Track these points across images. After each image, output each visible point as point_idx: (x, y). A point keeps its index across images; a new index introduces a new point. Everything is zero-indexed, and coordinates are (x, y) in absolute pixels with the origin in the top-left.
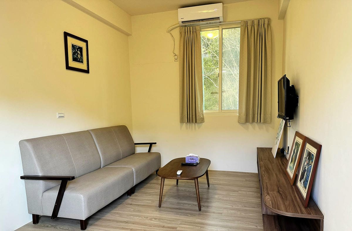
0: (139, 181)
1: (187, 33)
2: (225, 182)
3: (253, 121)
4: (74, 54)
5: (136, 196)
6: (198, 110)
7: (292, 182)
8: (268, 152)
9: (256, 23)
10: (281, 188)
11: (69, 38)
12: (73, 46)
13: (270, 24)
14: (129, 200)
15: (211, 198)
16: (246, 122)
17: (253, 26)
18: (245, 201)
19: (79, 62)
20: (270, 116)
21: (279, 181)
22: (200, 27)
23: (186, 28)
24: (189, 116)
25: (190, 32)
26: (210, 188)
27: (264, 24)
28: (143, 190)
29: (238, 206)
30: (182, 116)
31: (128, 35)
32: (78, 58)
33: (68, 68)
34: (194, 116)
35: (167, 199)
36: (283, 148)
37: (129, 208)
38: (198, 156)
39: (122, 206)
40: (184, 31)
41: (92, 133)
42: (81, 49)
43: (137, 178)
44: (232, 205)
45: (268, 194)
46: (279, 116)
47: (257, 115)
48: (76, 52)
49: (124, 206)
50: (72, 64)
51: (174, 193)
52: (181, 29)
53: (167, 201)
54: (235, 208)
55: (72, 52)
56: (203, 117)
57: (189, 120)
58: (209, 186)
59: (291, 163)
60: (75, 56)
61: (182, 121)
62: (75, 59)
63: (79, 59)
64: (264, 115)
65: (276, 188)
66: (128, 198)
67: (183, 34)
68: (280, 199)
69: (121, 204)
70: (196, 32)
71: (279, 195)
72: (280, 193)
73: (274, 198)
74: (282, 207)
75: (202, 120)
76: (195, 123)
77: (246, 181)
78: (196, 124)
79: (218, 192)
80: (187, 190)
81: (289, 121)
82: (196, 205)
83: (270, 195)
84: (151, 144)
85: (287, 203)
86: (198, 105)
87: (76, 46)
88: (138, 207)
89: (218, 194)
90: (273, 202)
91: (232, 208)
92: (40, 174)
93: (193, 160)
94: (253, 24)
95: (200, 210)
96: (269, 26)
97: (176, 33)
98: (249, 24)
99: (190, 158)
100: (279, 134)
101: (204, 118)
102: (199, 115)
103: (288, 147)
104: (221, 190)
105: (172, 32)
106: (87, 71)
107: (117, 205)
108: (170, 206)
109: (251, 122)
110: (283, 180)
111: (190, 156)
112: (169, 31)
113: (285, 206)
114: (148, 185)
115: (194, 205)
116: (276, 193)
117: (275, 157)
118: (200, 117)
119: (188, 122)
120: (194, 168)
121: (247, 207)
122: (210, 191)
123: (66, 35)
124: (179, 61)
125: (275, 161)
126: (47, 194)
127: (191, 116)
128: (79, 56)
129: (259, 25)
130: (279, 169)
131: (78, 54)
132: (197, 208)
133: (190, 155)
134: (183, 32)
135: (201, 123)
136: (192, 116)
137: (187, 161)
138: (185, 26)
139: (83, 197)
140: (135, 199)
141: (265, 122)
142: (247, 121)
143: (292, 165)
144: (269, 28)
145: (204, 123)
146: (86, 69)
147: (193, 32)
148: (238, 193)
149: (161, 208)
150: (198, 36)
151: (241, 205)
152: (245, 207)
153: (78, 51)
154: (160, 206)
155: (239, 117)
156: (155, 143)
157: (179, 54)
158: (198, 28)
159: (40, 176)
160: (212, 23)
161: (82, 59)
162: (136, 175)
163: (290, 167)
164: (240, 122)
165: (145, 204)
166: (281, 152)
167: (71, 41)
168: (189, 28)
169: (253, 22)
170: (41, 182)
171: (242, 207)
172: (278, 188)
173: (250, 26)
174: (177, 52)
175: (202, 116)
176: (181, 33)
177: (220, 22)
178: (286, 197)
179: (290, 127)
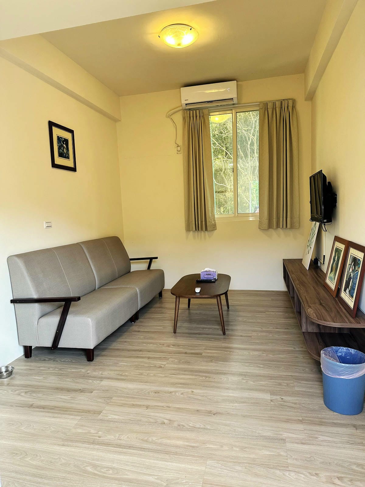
0: (144, 304)
1: (192, 118)
2: (247, 303)
3: (278, 226)
4: (59, 148)
5: (142, 322)
6: (209, 215)
7: (334, 295)
8: (298, 264)
9: (278, 104)
10: (322, 301)
11: (54, 129)
12: (59, 138)
13: (295, 106)
14: (135, 327)
15: (235, 321)
16: (269, 228)
17: (274, 108)
18: (275, 322)
19: (65, 157)
20: (298, 219)
21: (318, 294)
22: (209, 110)
23: (191, 112)
24: (197, 222)
25: (196, 117)
26: (230, 310)
27: (288, 106)
28: (147, 315)
29: (269, 328)
30: (188, 222)
31: (115, 120)
32: (64, 153)
33: (54, 165)
34: (204, 222)
35: (181, 324)
36: (316, 258)
37: (138, 335)
38: (215, 270)
39: (128, 333)
40: (189, 116)
41: (83, 246)
42: (66, 141)
43: (141, 300)
44: (260, 327)
45: (310, 307)
46: (313, 219)
47: (282, 218)
48: (62, 146)
49: (131, 334)
50: (59, 161)
51: (187, 317)
52: (185, 113)
53: (182, 326)
54: (265, 330)
55: (58, 145)
56: (215, 223)
57: (198, 228)
58: (228, 308)
59: (331, 273)
60: (61, 151)
61: (188, 229)
62: (61, 155)
63: (66, 154)
64: (291, 218)
65: (317, 301)
66: (132, 325)
67: (187, 119)
68: (323, 311)
69: (126, 331)
70: (203, 117)
71: (322, 308)
72: (323, 306)
73: (317, 310)
74: (329, 318)
75: (214, 227)
76: (205, 230)
77: (272, 300)
78: (206, 232)
79: (241, 314)
80: (203, 314)
81: (324, 225)
82: (218, 329)
83: (312, 307)
84: (151, 259)
85: (333, 315)
86: (208, 208)
87: (61, 138)
88: (148, 334)
89: (242, 317)
90: (317, 314)
91: (261, 330)
92: (35, 296)
93: (209, 276)
94: (275, 106)
95: (224, 334)
96: (294, 109)
97: (179, 118)
98: (270, 106)
99: (206, 273)
100: (312, 241)
101: (216, 225)
102: (210, 220)
103: (324, 256)
104: (244, 312)
105: (173, 117)
106: (74, 169)
107: (122, 333)
108: (187, 331)
109: (275, 227)
110: (322, 292)
111: (206, 271)
112: (169, 116)
113: (331, 317)
114: (153, 310)
115: (215, 329)
116: (318, 306)
117: (308, 269)
118: (212, 224)
119: (196, 230)
120: (213, 284)
121: (279, 329)
122: (230, 313)
123: (51, 124)
124: (182, 154)
125: (308, 273)
126: (44, 320)
127: (199, 222)
128: (65, 150)
129: (281, 108)
130: (316, 281)
131: (64, 147)
132: (221, 332)
133: (206, 269)
134: (187, 117)
135: (213, 230)
136: (202, 222)
137: (202, 278)
138: (190, 109)
139: (91, 321)
140: (141, 326)
141: (292, 227)
142: (270, 226)
143: (332, 275)
144: (294, 111)
145: (216, 230)
146: (72, 165)
147: (200, 116)
148: (265, 314)
149: (177, 334)
150: (206, 121)
151: (272, 327)
152: (277, 328)
153: (64, 144)
154: (175, 332)
155: (260, 222)
156: (156, 258)
157: (183, 144)
158: (205, 111)
159: (35, 299)
160: (224, 105)
161: (69, 154)
162: (141, 296)
163: (330, 278)
164: (262, 228)
165: (156, 330)
166: (315, 264)
167: (57, 132)
168: (194, 112)
169: (274, 104)
170: (36, 306)
171: (274, 329)
172: (319, 301)
173: (271, 110)
174: (180, 142)
175: (213, 222)
176: (184, 118)
177: (234, 104)
178: (331, 309)
179: (326, 231)
